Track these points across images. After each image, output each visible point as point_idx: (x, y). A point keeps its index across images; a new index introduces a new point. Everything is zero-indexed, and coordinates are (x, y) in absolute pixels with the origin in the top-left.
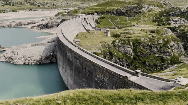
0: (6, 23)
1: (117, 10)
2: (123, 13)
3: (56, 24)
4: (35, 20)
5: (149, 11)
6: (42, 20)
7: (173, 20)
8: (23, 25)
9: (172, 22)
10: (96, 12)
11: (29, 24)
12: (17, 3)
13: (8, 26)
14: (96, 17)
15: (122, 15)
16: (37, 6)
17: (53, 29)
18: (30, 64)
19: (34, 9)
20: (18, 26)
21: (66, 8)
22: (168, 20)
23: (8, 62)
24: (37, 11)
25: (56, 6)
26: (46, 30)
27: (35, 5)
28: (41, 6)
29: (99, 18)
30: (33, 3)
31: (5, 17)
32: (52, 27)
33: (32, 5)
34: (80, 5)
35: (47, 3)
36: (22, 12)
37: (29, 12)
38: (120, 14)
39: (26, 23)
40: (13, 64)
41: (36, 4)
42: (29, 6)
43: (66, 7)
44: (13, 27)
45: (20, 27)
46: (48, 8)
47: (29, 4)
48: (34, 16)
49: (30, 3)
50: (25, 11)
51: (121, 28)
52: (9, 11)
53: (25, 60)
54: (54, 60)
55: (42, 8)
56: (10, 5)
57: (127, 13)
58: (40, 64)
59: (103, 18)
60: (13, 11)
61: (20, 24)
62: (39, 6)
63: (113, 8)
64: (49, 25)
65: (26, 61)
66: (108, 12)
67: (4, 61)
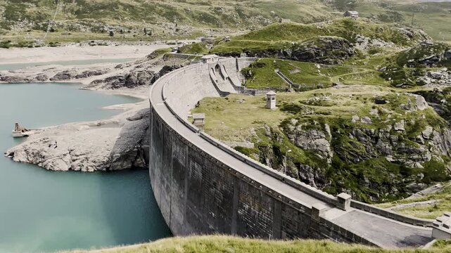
0: (33, 73)
1: (295, 46)
2: (308, 54)
3: (148, 76)
4: (101, 67)
5: (372, 52)
6: (117, 67)
7: (430, 75)
8: (73, 77)
9: (429, 80)
10: (244, 51)
11: (86, 75)
12: (62, 26)
13: (38, 78)
14: (244, 62)
15: (306, 60)
16: (106, 35)
17: (142, 87)
18: (84, 170)
19: (99, 41)
20: (60, 79)
21: (174, 41)
22: (417, 74)
23: (31, 163)
24: (105, 45)
25: (150, 34)
26: (124, 91)
27: (102, 32)
28: (117, 35)
29: (250, 66)
30: (98, 28)
31: (31, 57)
32: (140, 84)
33: (95, 31)
34: (208, 33)
35: (130, 28)
36: (73, 47)
37: (87, 48)
38: (302, 56)
39: (80, 72)
40: (44, 168)
41: (106, 29)
42: (87, 32)
43: (174, 38)
44: (48, 81)
45: (66, 81)
46: (133, 40)
47: (88, 28)
48: (98, 57)
49: (90, 26)
50: (78, 44)
51: (302, 90)
52: (43, 45)
53: (74, 161)
54: (140, 161)
55: (118, 39)
56: (46, 31)
57: (317, 54)
58: (107, 171)
59: (259, 65)
60: (52, 45)
61: (66, 75)
62: (111, 34)
63: (284, 41)
64: (134, 78)
65: (74, 163)
66: (272, 52)
67: (24, 160)
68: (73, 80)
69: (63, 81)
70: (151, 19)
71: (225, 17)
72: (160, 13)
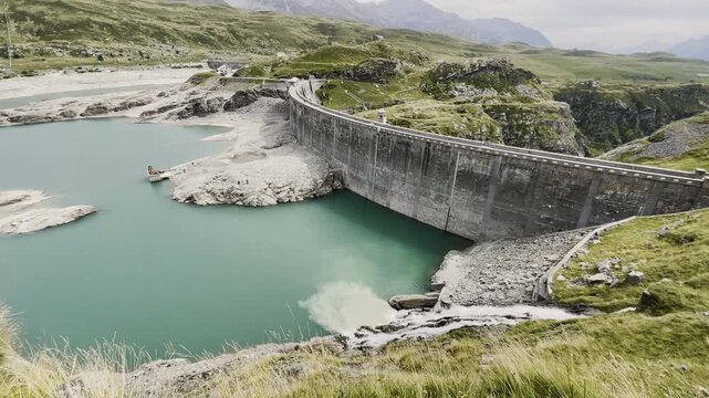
0: (54, 108)
1: (355, 68)
2: (367, 74)
5: (408, 72)
6: (161, 95)
7: (456, 89)
8: (111, 110)
9: (456, 93)
10: (311, 73)
11: (126, 106)
12: (28, 51)
13: (63, 115)
15: (365, 80)
16: (94, 60)
18: (293, 200)
19: (89, 67)
20: (94, 114)
21: (178, 65)
22: (448, 89)
23: (225, 204)
24: (97, 71)
25: (148, 58)
27: (87, 56)
28: (107, 59)
29: (322, 87)
30: (80, 51)
32: (213, 111)
33: (77, 56)
34: (212, 55)
35: (121, 51)
36: (58, 75)
37: (76, 76)
38: (362, 77)
39: (116, 104)
40: (249, 206)
41: (90, 52)
42: (67, 57)
43: (174, 61)
44: (78, 117)
45: (103, 116)
46: (130, 65)
47: (65, 52)
49: (67, 49)
50: (61, 72)
51: (373, 108)
52: (14, 76)
53: (278, 193)
55: (112, 64)
56: (7, 57)
57: (374, 75)
59: (330, 86)
60: (25, 74)
61: (100, 109)
62: (100, 58)
63: (344, 64)
64: (204, 106)
65: (280, 196)
66: (337, 73)
67: (213, 202)
68: (111, 114)
69: (99, 116)
70: (140, 40)
71: (221, 38)
72: (146, 33)
